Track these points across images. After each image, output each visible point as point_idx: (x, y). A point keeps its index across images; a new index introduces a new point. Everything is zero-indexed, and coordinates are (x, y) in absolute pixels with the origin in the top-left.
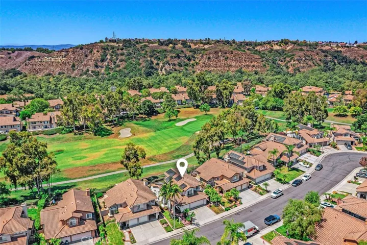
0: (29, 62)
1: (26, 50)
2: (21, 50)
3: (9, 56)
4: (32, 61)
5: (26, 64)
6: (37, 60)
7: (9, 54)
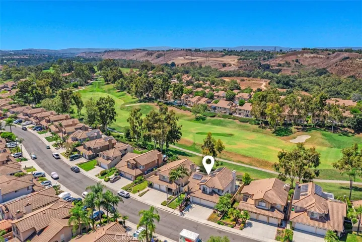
0: (340, 63)
1: (346, 51)
2: (342, 51)
3: (328, 56)
4: (343, 63)
5: (337, 65)
6: (348, 62)
7: (329, 54)
